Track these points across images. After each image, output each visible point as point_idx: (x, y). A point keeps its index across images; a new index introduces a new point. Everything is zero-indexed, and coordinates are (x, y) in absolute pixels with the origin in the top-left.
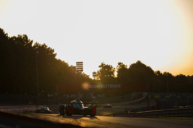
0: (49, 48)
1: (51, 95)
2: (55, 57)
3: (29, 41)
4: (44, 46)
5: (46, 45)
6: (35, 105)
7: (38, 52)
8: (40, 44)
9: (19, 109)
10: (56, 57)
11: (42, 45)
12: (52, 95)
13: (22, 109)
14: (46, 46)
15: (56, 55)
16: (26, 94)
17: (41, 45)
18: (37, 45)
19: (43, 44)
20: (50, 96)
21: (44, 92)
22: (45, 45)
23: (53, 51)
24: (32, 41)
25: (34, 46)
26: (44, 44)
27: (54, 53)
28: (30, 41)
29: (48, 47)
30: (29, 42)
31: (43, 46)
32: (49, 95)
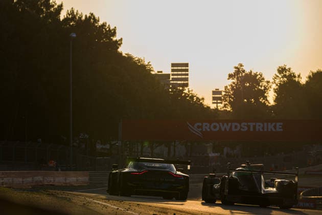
0: (104, 25)
1: (104, 147)
2: (118, 48)
3: (53, 6)
4: (92, 20)
5: (96, 17)
6: (62, 170)
7: (74, 35)
8: (80, 13)
9: (21, 180)
10: (120, 50)
11: (86, 16)
12: (108, 146)
13: (30, 179)
14: (96, 21)
15: (120, 44)
16: (40, 140)
17: (84, 18)
18: (72, 16)
19: (88, 15)
20: (102, 148)
21: (87, 136)
22: (94, 18)
23: (114, 33)
24: (60, 7)
25: (66, 20)
26: (92, 14)
27: (114, 39)
28: (56, 7)
29: (100, 23)
30: (52, 9)
31: (88, 19)
32: (99, 147)
